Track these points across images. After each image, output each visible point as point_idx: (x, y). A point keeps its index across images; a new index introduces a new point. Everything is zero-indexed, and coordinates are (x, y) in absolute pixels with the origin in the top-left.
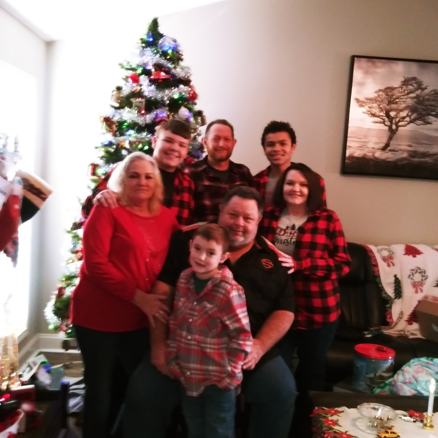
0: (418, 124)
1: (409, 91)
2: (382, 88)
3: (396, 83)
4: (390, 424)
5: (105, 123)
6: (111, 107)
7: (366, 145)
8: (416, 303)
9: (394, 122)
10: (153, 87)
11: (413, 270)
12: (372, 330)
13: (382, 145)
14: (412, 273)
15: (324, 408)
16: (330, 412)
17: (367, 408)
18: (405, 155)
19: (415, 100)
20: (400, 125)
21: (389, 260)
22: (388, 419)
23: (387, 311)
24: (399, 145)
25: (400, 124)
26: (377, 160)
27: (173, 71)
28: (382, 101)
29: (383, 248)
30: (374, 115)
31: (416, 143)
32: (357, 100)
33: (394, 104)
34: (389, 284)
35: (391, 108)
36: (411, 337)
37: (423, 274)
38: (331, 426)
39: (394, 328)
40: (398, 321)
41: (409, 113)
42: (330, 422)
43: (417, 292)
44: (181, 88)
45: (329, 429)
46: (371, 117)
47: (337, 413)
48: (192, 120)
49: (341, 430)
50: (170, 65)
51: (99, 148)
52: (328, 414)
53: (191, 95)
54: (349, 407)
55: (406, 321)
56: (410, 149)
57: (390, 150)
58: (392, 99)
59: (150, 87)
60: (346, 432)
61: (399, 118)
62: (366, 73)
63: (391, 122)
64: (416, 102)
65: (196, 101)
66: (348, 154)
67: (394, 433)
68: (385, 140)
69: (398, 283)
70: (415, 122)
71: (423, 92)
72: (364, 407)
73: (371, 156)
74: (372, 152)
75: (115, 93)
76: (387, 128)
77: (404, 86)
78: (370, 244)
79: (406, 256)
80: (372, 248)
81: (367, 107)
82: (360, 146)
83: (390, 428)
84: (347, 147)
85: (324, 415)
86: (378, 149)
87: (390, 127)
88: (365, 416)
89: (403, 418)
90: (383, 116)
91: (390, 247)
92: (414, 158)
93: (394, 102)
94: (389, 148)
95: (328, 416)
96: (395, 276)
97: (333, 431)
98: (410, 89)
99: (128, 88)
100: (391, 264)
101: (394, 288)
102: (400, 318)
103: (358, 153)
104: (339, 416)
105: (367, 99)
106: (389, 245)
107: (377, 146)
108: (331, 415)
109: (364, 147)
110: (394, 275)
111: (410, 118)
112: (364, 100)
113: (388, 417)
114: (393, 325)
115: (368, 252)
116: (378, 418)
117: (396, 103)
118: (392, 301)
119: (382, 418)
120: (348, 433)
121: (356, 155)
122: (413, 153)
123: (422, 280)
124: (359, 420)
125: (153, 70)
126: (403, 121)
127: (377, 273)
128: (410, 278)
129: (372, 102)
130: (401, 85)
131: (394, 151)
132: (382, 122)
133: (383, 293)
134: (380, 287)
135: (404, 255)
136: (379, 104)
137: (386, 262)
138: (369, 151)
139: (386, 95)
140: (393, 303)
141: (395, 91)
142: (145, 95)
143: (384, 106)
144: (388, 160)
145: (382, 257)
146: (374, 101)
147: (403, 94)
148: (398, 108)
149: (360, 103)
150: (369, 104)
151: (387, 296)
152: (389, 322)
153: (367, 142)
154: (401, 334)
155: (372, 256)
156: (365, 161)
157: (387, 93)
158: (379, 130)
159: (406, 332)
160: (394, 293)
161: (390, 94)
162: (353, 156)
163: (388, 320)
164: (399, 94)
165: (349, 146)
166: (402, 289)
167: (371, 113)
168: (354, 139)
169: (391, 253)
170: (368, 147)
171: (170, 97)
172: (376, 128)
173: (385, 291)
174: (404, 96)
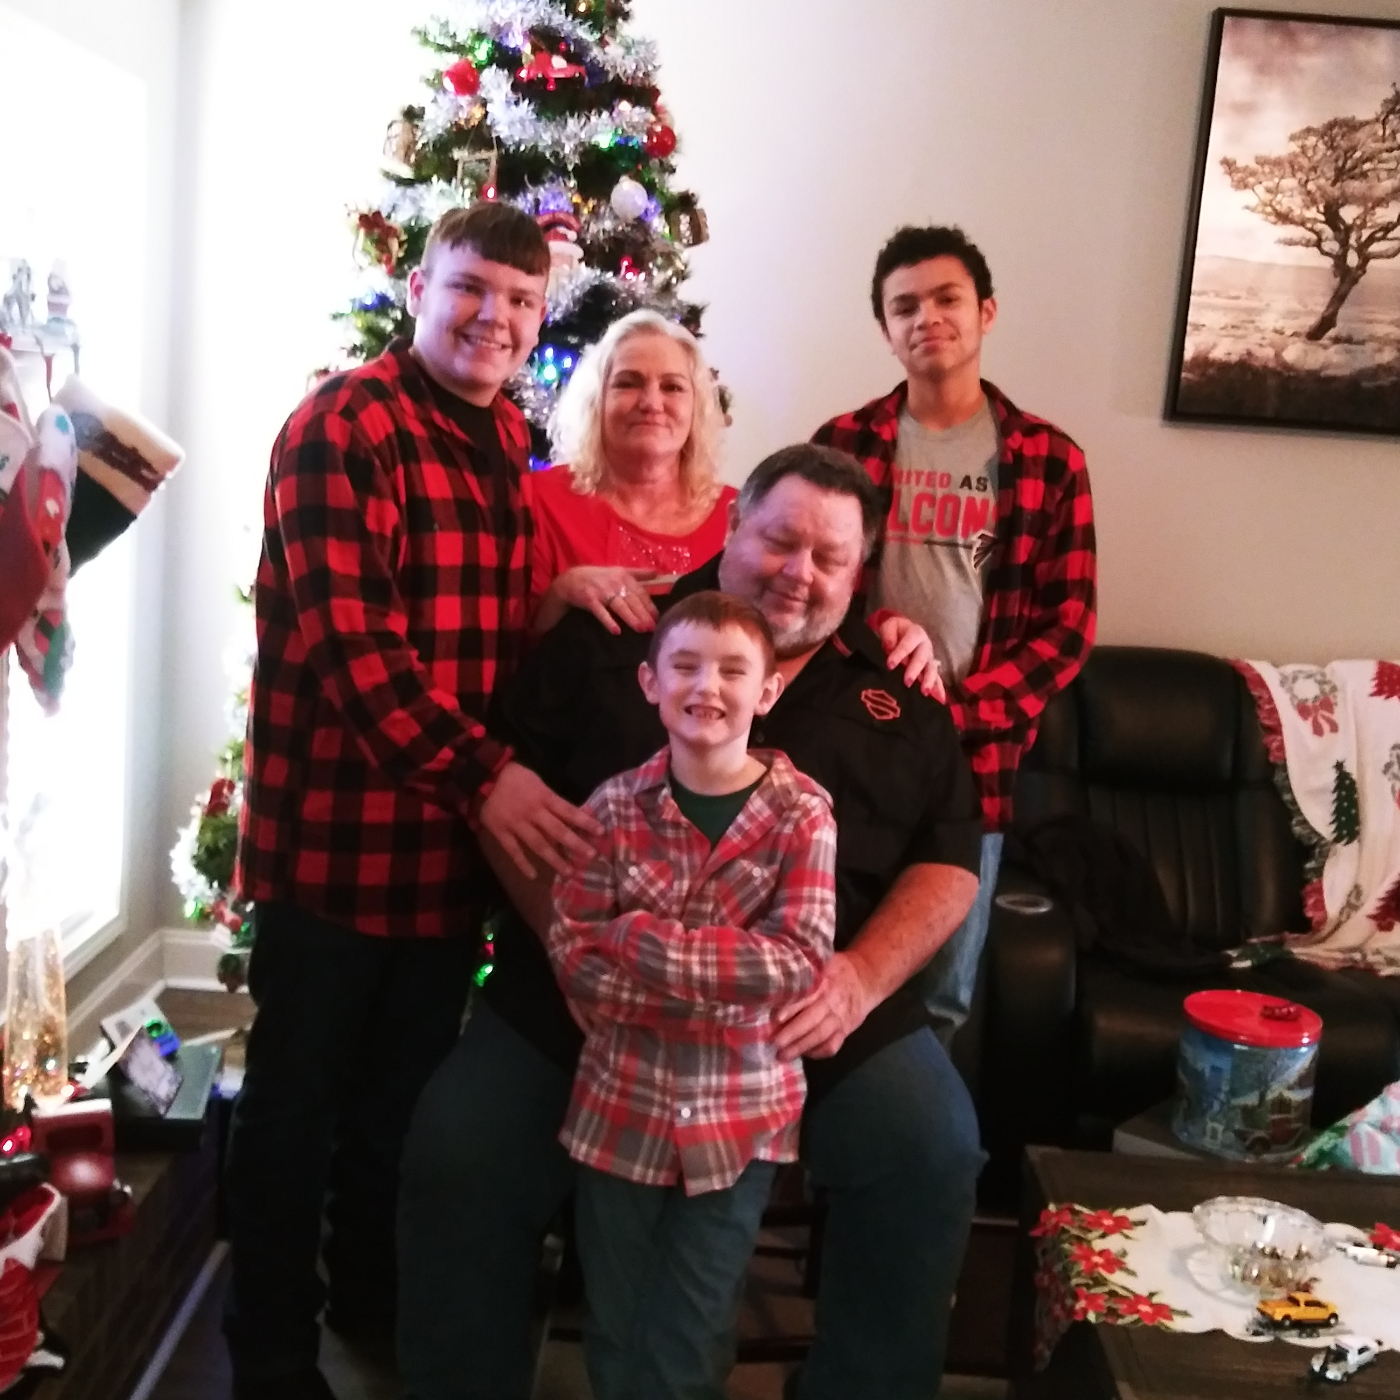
2: (1318, 122)
4: (1305, 1272)
5: (362, 231)
6: (385, 179)
7: (1253, 322)
9: (1352, 241)
10: (525, 108)
12: (1254, 945)
13: (1312, 321)
14: (1398, 756)
15: (1078, 1207)
16: (1098, 1223)
17: (1227, 1214)
18: (1388, 356)
20: (1373, 253)
21: (1319, 711)
22: (1299, 1256)
23: (1307, 882)
24: (1370, 322)
25: (1375, 248)
26: (1292, 374)
27: (595, 52)
28: (1314, 169)
29: (1300, 672)
30: (1284, 218)
32: (1229, 165)
33: (1353, 178)
34: (1316, 793)
35: (1343, 194)
36: (1387, 971)
38: (1099, 1273)
39: (1331, 939)
40: (1343, 918)
42: (1097, 1259)
44: (620, 113)
45: (1091, 1282)
46: (1275, 223)
47: (1121, 1225)
48: (658, 224)
49: (1134, 1290)
50: (583, 33)
51: (344, 318)
52: (1090, 1231)
53: (655, 140)
54: (1165, 1208)
55: (1373, 917)
57: (1337, 340)
58: (1349, 164)
59: (513, 107)
60: (1152, 1295)
61: (1371, 227)
63: (1345, 245)
65: (674, 160)
66: (1188, 354)
67: (1317, 1304)
68: (1319, 305)
69: (1346, 792)
72: (1216, 1211)
73: (1269, 360)
74: (1272, 345)
75: (398, 129)
76: (1328, 262)
77: (1391, 117)
78: (1259, 658)
79: (1380, 699)
80: (1263, 669)
81: (1260, 189)
82: (1234, 323)
83: (1306, 1288)
84: (1189, 328)
85: (1075, 1232)
86: (1295, 334)
87: (1340, 260)
88: (1216, 1243)
89: (1353, 1250)
90: (1317, 220)
91: (1327, 670)
93: (1357, 171)
94: (1332, 333)
95: (1090, 1236)
96: (1339, 766)
97: (1106, 1289)
99: (442, 113)
100: (1326, 727)
101: (1335, 805)
102: (1351, 906)
103: (1225, 350)
104: (1127, 1237)
105: (1262, 161)
106: (1322, 662)
107: (1290, 326)
108: (1100, 1232)
109: (1246, 329)
110: (1334, 764)
112: (1253, 165)
113: (1300, 1246)
114: (1327, 929)
115: (1250, 686)
116: (1263, 1250)
117: (1364, 175)
118: (1325, 849)
119: (1279, 1252)
120: (1155, 1300)
121: (1218, 354)
124: (1198, 1255)
125: (527, 49)
126: (1384, 238)
127: (1276, 754)
128: (1389, 775)
129: (1279, 170)
130: (1382, 113)
131: (1349, 340)
132: (1312, 243)
133: (1294, 822)
134: (1287, 801)
135: (1373, 695)
136: (1305, 178)
137: (1310, 720)
138: (1264, 342)
139: (1328, 149)
140: (1326, 857)
141: (1361, 135)
142: (498, 138)
143: (1319, 188)
144: (1331, 372)
145: (1296, 702)
146: (1288, 170)
147: (1388, 144)
148: (1368, 193)
149: (1240, 175)
150: (1267, 180)
151: (1308, 831)
152: (1314, 921)
153: (1258, 311)
154: (1352, 960)
155: (1260, 698)
156: (1249, 376)
157: (1333, 140)
158: (1300, 268)
159: (1369, 953)
160: (1333, 822)
161: (1344, 144)
162: (1206, 358)
163: (1310, 914)
164: (1373, 145)
165: (1194, 325)
166: (1361, 810)
167: (1275, 210)
168: (1213, 300)
169: (1327, 688)
170: (1262, 326)
171: (582, 144)
172: (1290, 262)
173: (1301, 814)
174: (1390, 150)
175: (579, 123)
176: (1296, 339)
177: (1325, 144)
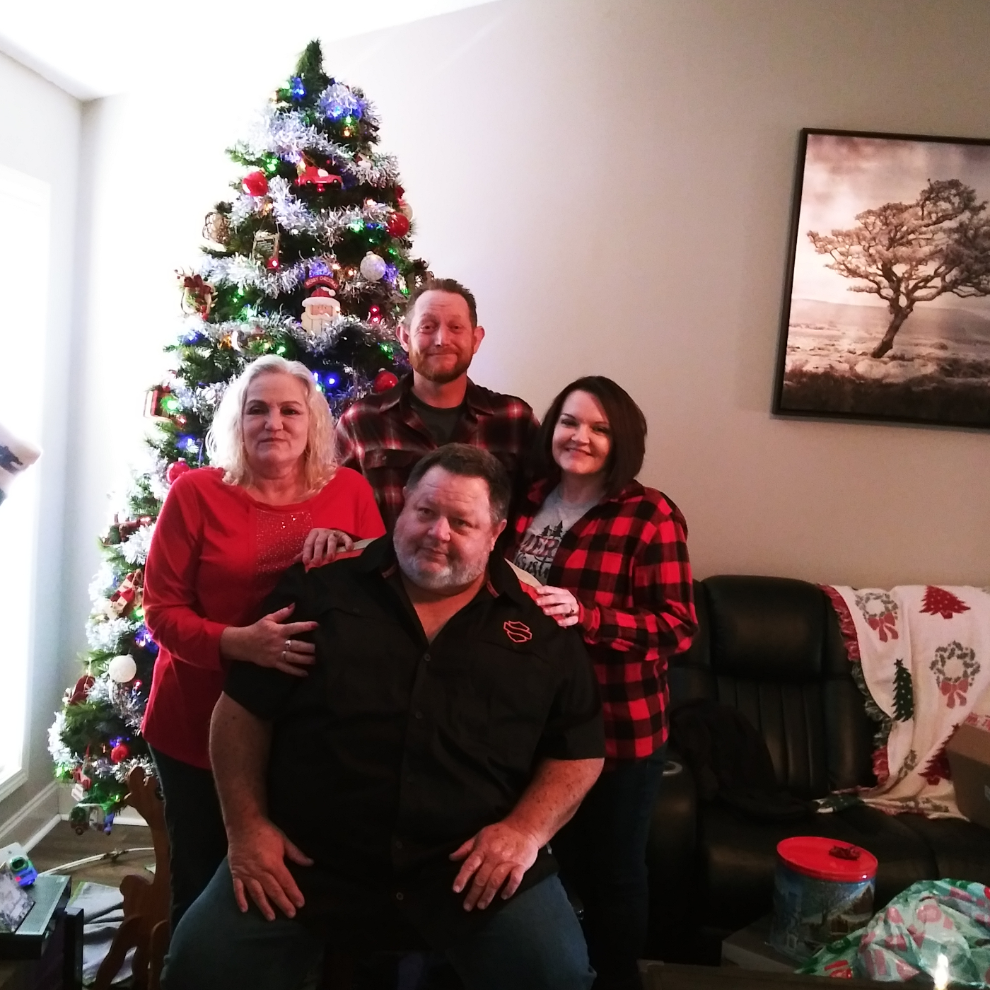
0: (963, 294)
1: (940, 214)
2: (876, 207)
3: (910, 195)
5: (187, 290)
6: (203, 253)
7: (834, 345)
8: (948, 731)
9: (903, 289)
10: (298, 205)
11: (944, 650)
12: (836, 795)
13: (875, 345)
14: (942, 657)
18: (930, 369)
19: (956, 236)
20: (917, 297)
21: (884, 623)
23: (876, 748)
24: (917, 345)
25: (918, 293)
26: (862, 381)
28: (874, 239)
29: (871, 594)
30: (853, 273)
31: (957, 341)
32: (813, 236)
33: (902, 245)
34: (882, 683)
35: (895, 256)
36: (934, 815)
37: (968, 660)
39: (891, 792)
40: (902, 776)
41: (939, 268)
43: (951, 704)
44: (368, 207)
46: (847, 277)
50: (341, 152)
51: (175, 350)
53: (393, 225)
55: (922, 775)
56: (941, 354)
57: (893, 358)
58: (899, 235)
59: (290, 204)
61: (915, 279)
62: (836, 170)
63: (897, 291)
64: (957, 241)
65: (411, 238)
66: (788, 368)
68: (880, 333)
69: (904, 684)
70: (955, 290)
71: (975, 217)
73: (845, 371)
74: (847, 361)
75: (212, 218)
76: (886, 303)
77: (928, 202)
78: (842, 584)
79: (927, 615)
80: (844, 592)
81: (836, 253)
82: (819, 346)
84: (788, 349)
86: (863, 354)
87: (894, 302)
90: (876, 274)
91: (890, 593)
92: (951, 376)
93: (904, 240)
94: (890, 353)
96: (899, 663)
98: (944, 211)
99: (243, 208)
100: (889, 635)
101: (895, 693)
102: (908, 765)
103: (814, 365)
105: (837, 234)
106: (889, 587)
107: (859, 349)
109: (829, 350)
110: (895, 661)
111: (943, 279)
112: (830, 236)
114: (889, 784)
117: (909, 243)
118: (889, 724)
121: (809, 368)
122: (950, 365)
123: (965, 674)
125: (301, 164)
126: (925, 287)
127: (854, 655)
128: (935, 670)
129: (849, 240)
130: (921, 200)
131: (902, 358)
132: (874, 291)
133: (866, 705)
134: (862, 689)
135: (921, 612)
136: (867, 245)
137: (878, 630)
138: (841, 360)
139: (883, 225)
140: (890, 730)
141: (906, 215)
142: (280, 225)
143: (878, 252)
144: (889, 380)
145: (867, 616)
146: (856, 239)
147: (926, 221)
148: (913, 255)
149: (821, 243)
150: (841, 247)
151: (876, 711)
152: (879, 778)
153: (837, 338)
154: (907, 806)
155: (841, 613)
156: (832, 383)
157: (886, 219)
158: (866, 308)
159: (920, 801)
160: (894, 705)
161: (894, 221)
162: (801, 371)
163: (877, 773)
164: (916, 222)
165: (792, 347)
166: (914, 696)
167: (846, 267)
168: (805, 330)
169: (890, 606)
170: (840, 348)
171: (339, 229)
172: (859, 303)
173: (872, 699)
174: (928, 225)
175: (337, 214)
176: (864, 357)
177: (881, 221)
